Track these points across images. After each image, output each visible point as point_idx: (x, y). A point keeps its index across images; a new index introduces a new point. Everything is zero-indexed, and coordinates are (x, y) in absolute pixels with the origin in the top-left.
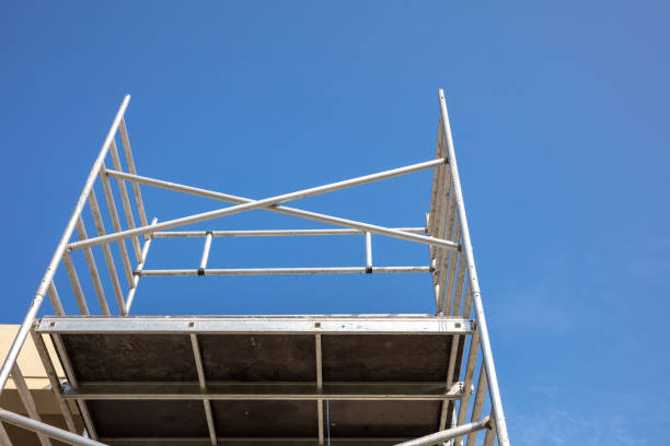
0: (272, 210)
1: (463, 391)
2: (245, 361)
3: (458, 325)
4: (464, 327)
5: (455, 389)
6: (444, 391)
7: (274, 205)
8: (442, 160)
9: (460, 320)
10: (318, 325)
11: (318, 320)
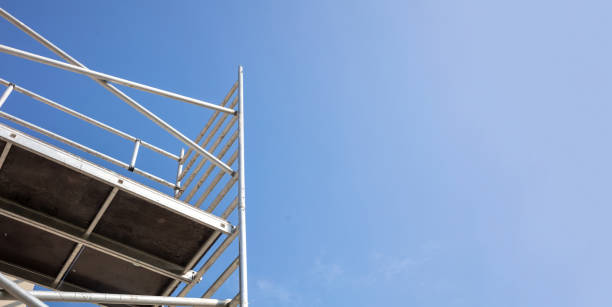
0: (101, 84)
1: (194, 278)
2: (37, 188)
3: (223, 226)
4: (226, 229)
5: (188, 275)
6: (181, 273)
7: (105, 81)
8: (232, 111)
9: (225, 223)
10: (121, 182)
11: (122, 178)
